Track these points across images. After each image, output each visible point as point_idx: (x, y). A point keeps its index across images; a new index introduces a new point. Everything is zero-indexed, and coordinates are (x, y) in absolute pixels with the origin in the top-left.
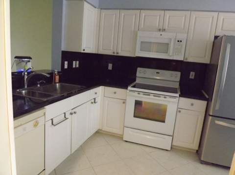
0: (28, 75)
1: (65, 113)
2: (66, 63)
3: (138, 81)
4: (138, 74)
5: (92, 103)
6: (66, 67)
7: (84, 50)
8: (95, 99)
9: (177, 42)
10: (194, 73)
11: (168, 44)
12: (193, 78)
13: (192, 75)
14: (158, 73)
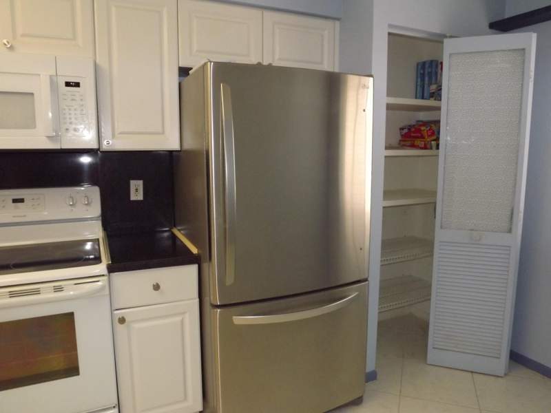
9: (63, 88)
10: (141, 182)
11: (32, 94)
12: (140, 197)
13: (137, 191)
14: (22, 201)
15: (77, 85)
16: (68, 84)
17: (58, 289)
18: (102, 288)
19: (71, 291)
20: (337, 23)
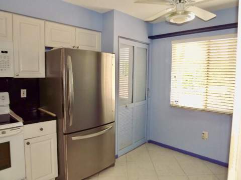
10: (25, 90)
12: (25, 96)
13: (24, 93)
15: (6, 52)
16: (2, 52)
17: (4, 133)
19: (9, 133)
20: (100, 33)
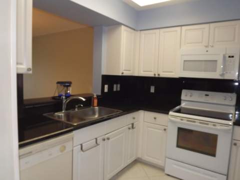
0: (66, 99)
1: (96, 139)
2: (106, 87)
3: (183, 105)
4: (183, 97)
5: (129, 129)
6: (106, 90)
7: (123, 73)
8: (133, 124)
9: (227, 58)
11: (216, 61)
14: (208, 95)
15: (233, 57)
16: (229, 57)
18: (230, 130)
19: (219, 127)
